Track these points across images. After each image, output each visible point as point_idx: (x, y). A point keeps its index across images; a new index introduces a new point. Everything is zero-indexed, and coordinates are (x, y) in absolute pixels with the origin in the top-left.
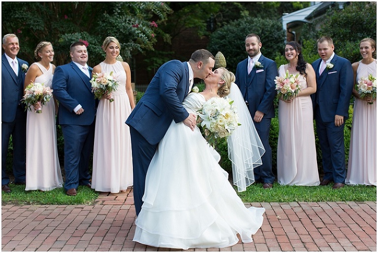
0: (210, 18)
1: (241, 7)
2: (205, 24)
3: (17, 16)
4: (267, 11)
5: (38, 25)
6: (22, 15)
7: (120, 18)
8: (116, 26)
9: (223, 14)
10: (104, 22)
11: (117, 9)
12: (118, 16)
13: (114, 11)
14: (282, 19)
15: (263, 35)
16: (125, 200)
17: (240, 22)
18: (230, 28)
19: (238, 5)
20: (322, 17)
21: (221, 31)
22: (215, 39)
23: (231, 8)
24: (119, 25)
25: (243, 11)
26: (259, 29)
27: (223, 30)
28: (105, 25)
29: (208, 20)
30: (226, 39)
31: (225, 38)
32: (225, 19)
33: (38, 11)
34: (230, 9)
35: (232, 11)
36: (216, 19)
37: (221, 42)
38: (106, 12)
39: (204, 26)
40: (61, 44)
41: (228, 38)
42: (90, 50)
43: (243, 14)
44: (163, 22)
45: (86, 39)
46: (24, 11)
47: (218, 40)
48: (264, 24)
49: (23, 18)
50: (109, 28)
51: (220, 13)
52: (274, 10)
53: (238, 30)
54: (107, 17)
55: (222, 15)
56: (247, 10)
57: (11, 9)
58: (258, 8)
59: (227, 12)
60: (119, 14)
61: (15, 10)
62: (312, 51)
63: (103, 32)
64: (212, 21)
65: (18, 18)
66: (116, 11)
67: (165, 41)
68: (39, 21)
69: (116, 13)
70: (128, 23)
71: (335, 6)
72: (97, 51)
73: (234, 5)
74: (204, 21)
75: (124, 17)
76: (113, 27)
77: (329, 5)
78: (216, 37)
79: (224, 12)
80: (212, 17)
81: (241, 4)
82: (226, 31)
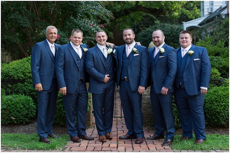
0: (135, 25)
1: (155, 18)
3: (12, 17)
4: (171, 21)
5: (26, 23)
6: (15, 17)
7: (81, 20)
10: (70, 22)
11: (79, 14)
12: (80, 18)
13: (77, 15)
14: (183, 25)
15: (171, 35)
16: (87, 147)
17: (156, 26)
18: (150, 30)
19: (153, 17)
20: (211, 23)
21: (144, 32)
22: (140, 37)
24: (81, 24)
25: (156, 20)
26: (169, 31)
27: (145, 31)
28: (71, 24)
29: (134, 26)
31: (147, 36)
32: (144, 26)
33: (26, 14)
34: (148, 19)
35: (149, 21)
36: (139, 26)
38: (72, 16)
40: (41, 37)
41: (149, 36)
42: (61, 41)
43: (156, 22)
44: (108, 25)
46: (16, 14)
47: (142, 38)
48: (172, 28)
49: (16, 19)
50: (74, 26)
51: (141, 22)
52: (176, 21)
54: (72, 19)
55: (143, 23)
56: (158, 20)
57: (8, 12)
58: (166, 19)
59: (146, 21)
60: (80, 17)
61: (10, 14)
63: (69, 29)
64: (136, 27)
65: (12, 19)
66: (79, 15)
68: (26, 21)
69: (79, 17)
70: (87, 23)
71: (220, 16)
72: (65, 41)
73: (151, 17)
74: (131, 27)
75: (83, 19)
76: (77, 26)
77: (216, 16)
78: (141, 36)
79: (144, 21)
80: (136, 24)
81: (155, 16)
82: (147, 32)
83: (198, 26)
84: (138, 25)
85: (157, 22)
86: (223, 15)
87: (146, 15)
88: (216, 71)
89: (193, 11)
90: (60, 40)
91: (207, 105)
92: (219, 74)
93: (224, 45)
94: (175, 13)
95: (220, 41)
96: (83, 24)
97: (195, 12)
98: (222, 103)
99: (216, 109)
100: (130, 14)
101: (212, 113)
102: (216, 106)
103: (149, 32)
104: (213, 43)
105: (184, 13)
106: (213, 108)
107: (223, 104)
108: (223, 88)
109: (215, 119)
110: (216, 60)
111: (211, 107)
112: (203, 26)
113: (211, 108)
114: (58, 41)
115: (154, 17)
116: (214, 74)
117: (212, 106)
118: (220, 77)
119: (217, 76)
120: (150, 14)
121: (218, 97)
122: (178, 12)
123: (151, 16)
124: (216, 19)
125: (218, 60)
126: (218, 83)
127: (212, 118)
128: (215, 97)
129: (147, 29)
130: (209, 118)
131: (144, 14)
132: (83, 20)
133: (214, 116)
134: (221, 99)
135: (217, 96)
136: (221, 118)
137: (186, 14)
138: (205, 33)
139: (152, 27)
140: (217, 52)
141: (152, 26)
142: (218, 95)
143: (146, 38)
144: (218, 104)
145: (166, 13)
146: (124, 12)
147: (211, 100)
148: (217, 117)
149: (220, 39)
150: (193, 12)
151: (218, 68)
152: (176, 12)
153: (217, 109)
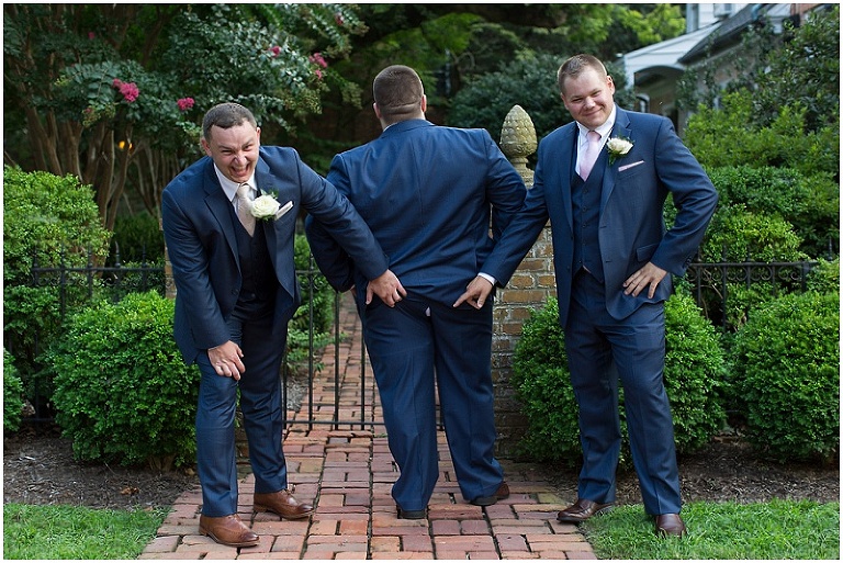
0: (444, 68)
1: (518, 42)
2: (434, 79)
7: (229, 28)
8: (217, 48)
9: (475, 55)
12: (226, 21)
14: (623, 63)
18: (501, 80)
19: (510, 37)
20: (731, 51)
21: (480, 87)
22: (463, 106)
23: (494, 42)
24: (227, 44)
25: (520, 49)
28: (187, 42)
29: (440, 72)
30: (491, 107)
31: (490, 104)
32: (479, 68)
34: (491, 46)
35: (495, 51)
36: (459, 69)
37: (480, 113)
38: (190, 8)
39: (432, 84)
41: (498, 103)
43: (521, 57)
44: (340, 54)
45: (134, 79)
47: (471, 109)
50: (199, 51)
51: (469, 53)
52: (592, 51)
53: (520, 85)
54: (192, 22)
55: (472, 58)
56: (529, 48)
58: (556, 45)
59: (484, 53)
60: (224, 17)
62: (751, 120)
64: (447, 74)
66: (219, 8)
67: (346, 99)
70: (251, 41)
71: (763, 26)
72: (162, 112)
73: (502, 37)
74: (430, 72)
75: (239, 25)
76: (211, 49)
77: (748, 23)
78: (468, 102)
79: (479, 52)
80: (448, 65)
81: (517, 34)
82: (490, 88)
83: (679, 66)
84: (456, 66)
85: (524, 55)
86: (777, 22)
87: (485, 29)
88: (782, 228)
89: (656, 15)
90: (141, 108)
91: (753, 374)
92: (794, 240)
93: (801, 124)
94: (592, 20)
95: (786, 110)
96: (238, 42)
97: (662, 20)
98: (819, 362)
99: (790, 389)
100: (426, 24)
101: (775, 407)
102: (791, 376)
103: (498, 89)
104: (755, 117)
105: (622, 20)
106: (776, 386)
107: (825, 370)
108: (816, 299)
109: (785, 432)
110: (781, 181)
111: (768, 382)
112: (700, 64)
113: (767, 384)
114: (134, 110)
115: (515, 38)
116: (776, 239)
117: (775, 378)
118: (801, 254)
119: (784, 251)
120: (498, 26)
121: (801, 339)
122: (604, 18)
123: (504, 32)
124: (748, 34)
125: (787, 182)
126: (794, 280)
127: (774, 428)
128: (785, 340)
129: (490, 78)
130: (758, 428)
131: (479, 28)
132: (236, 27)
133: (783, 421)
134: (813, 348)
135: (794, 334)
136: (814, 430)
137: (631, 24)
138: (708, 90)
139: (508, 70)
140: (775, 153)
141: (508, 65)
142: (801, 330)
143: (487, 109)
144: (799, 369)
145: (560, 18)
146: (404, 14)
147: (771, 353)
148: (796, 423)
149: (784, 102)
150: (656, 20)
151: (789, 218)
152: (594, 17)
153: (797, 389)
